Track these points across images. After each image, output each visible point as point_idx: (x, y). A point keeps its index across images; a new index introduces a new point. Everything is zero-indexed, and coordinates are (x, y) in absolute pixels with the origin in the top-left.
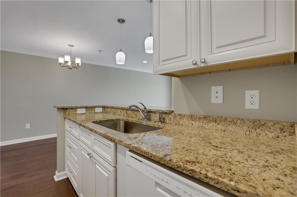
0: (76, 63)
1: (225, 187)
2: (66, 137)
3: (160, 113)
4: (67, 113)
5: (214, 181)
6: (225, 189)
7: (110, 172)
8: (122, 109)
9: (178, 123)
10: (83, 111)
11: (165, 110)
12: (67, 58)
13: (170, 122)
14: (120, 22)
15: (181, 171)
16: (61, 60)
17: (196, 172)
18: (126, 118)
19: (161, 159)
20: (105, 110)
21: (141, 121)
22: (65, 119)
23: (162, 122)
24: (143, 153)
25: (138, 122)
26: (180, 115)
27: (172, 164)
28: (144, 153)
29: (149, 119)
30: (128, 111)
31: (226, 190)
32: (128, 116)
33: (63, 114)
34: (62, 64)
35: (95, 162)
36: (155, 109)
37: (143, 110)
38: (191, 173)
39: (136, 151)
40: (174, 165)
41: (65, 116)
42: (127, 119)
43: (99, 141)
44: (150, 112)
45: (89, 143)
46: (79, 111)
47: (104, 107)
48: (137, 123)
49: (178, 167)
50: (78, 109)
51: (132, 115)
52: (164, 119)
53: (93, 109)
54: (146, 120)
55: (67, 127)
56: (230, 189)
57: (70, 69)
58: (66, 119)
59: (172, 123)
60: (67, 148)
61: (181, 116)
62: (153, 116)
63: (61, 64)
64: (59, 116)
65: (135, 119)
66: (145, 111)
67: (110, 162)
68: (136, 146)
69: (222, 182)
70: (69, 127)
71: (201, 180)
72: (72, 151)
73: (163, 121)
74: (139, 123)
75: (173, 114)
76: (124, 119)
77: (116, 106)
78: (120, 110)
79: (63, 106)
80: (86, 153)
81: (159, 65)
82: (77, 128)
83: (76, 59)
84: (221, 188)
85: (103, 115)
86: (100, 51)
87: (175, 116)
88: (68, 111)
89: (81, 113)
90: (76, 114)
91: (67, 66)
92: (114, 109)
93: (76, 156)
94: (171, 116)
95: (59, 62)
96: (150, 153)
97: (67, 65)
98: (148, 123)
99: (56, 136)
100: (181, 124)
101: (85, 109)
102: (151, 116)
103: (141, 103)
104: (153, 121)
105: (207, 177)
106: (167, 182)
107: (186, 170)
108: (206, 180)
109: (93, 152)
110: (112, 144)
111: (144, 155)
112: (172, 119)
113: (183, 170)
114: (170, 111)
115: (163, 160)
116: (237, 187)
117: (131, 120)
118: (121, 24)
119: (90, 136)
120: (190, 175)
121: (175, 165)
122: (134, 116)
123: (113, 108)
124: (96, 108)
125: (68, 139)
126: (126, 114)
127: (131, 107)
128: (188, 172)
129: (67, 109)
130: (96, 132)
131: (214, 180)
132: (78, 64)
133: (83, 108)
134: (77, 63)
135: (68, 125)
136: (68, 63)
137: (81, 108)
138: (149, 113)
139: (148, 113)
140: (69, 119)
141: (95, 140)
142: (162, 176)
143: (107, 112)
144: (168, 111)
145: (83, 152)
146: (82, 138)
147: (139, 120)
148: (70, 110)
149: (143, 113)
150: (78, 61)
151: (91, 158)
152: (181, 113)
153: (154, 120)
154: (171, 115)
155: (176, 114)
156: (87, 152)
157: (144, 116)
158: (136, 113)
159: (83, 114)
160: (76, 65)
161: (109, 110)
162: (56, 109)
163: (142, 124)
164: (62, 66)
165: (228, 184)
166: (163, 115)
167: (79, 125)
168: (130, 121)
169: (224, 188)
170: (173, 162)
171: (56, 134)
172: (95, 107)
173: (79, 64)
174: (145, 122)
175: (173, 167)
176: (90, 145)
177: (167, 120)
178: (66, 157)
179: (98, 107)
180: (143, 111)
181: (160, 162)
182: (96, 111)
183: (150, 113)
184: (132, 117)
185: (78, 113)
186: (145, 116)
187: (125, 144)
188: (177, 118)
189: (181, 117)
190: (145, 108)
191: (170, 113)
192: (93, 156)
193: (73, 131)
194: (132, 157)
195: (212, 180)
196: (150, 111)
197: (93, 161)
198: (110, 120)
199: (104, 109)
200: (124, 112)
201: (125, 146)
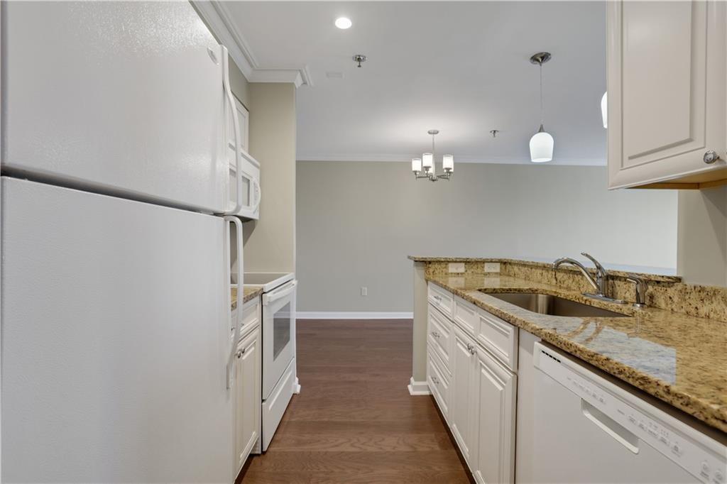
0: (444, 167)
1: (701, 412)
2: (429, 317)
3: (638, 281)
4: (431, 270)
5: (681, 401)
6: (701, 415)
7: (505, 383)
8: (544, 267)
9: (693, 311)
10: (461, 268)
11: (655, 274)
12: (428, 160)
13: (669, 306)
14: (538, 60)
15: (625, 379)
16: (416, 166)
17: (650, 382)
18: (552, 290)
19: (593, 356)
20: (506, 268)
21: (588, 298)
22: (427, 281)
23: (644, 304)
24: (562, 345)
25: (581, 301)
26: (702, 290)
27: (611, 366)
28: (565, 344)
29: (612, 296)
30: (558, 274)
31: (702, 418)
32: (559, 284)
33: (423, 271)
34: (418, 173)
35: (481, 364)
36: (629, 271)
37: (595, 271)
38: (641, 384)
39: (551, 342)
40: (613, 368)
41: (428, 276)
42: (554, 290)
43: (488, 324)
44: (612, 277)
45: (470, 328)
46: (452, 268)
47: (504, 263)
48: (577, 301)
49: (621, 372)
50: (450, 265)
51: (569, 282)
52: (652, 297)
53: (479, 266)
54: (601, 295)
55: (431, 297)
56: (709, 417)
57: (433, 180)
58: (429, 282)
59: (675, 310)
60: (430, 336)
61: (705, 293)
62: (620, 287)
63: (416, 174)
64: (417, 274)
65: (574, 292)
66: (600, 274)
67: (506, 363)
68: (551, 333)
69: (696, 403)
70: (435, 297)
71: (659, 397)
72: (439, 344)
73: (647, 302)
74: (583, 302)
75: (679, 286)
76: (546, 291)
77: (530, 260)
78: (539, 271)
79: (424, 257)
80: (464, 347)
81: (622, 166)
82: (450, 300)
83: (444, 158)
84: (693, 413)
85: (501, 280)
86: (495, 131)
87: (685, 292)
88: (432, 267)
89: (455, 271)
90: (446, 274)
91: (428, 176)
92: (526, 268)
93: (447, 353)
94: (671, 291)
95: (413, 170)
96: (573, 345)
97: (427, 174)
98: (605, 303)
99: (412, 318)
100: (703, 315)
101: (464, 264)
102: (617, 287)
103: (587, 255)
104: (620, 301)
105: (668, 392)
106: (602, 401)
107: (633, 377)
108: (667, 398)
109: (478, 345)
110: (510, 328)
111: (564, 348)
112: (676, 299)
113: (629, 377)
114: (669, 278)
115: (594, 358)
116: (722, 413)
117: (563, 293)
118: (541, 65)
119: (473, 314)
120: (641, 387)
121: (615, 367)
122: (574, 286)
123: (524, 265)
124: (486, 264)
125: (432, 321)
126: (554, 281)
127: (560, 263)
128: (637, 382)
129: (430, 262)
130: (483, 307)
131: (682, 398)
132: (448, 169)
133: (461, 262)
134: (447, 167)
135: (432, 293)
136: (430, 169)
137: (456, 262)
138: (611, 281)
139: (609, 281)
140: (435, 282)
141: (482, 323)
142: (593, 388)
143: (512, 273)
144: (663, 277)
145: (458, 344)
146: (458, 318)
147: (582, 296)
148: (436, 266)
149: (593, 280)
150: (448, 162)
151: (473, 354)
152: (703, 285)
153: (625, 298)
154: (673, 289)
155: (688, 287)
156: (465, 343)
157: (595, 287)
158: (578, 278)
159: (460, 275)
160: (445, 171)
161: (516, 268)
162: (413, 262)
163: (590, 306)
164: (419, 177)
165: (706, 407)
166: (650, 287)
167: (453, 293)
168: (562, 297)
169: (698, 413)
170: (611, 363)
171: (412, 313)
172: (484, 262)
173: (451, 169)
174: (596, 301)
175: (612, 373)
176: (473, 332)
177: (661, 301)
178: (428, 354)
179: (491, 262)
180: (593, 275)
181: (591, 362)
182: (486, 271)
183: (613, 279)
184: (568, 288)
185: (450, 271)
186: (597, 286)
187: (532, 329)
188: (692, 297)
189: (703, 295)
190: (599, 268)
191: (669, 283)
192: (477, 352)
193: (441, 304)
194: (544, 352)
195: (678, 397)
196: (612, 274)
197: (476, 362)
198: (516, 290)
199: (503, 268)
200: (550, 276)
201: (532, 333)
